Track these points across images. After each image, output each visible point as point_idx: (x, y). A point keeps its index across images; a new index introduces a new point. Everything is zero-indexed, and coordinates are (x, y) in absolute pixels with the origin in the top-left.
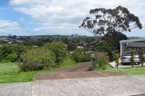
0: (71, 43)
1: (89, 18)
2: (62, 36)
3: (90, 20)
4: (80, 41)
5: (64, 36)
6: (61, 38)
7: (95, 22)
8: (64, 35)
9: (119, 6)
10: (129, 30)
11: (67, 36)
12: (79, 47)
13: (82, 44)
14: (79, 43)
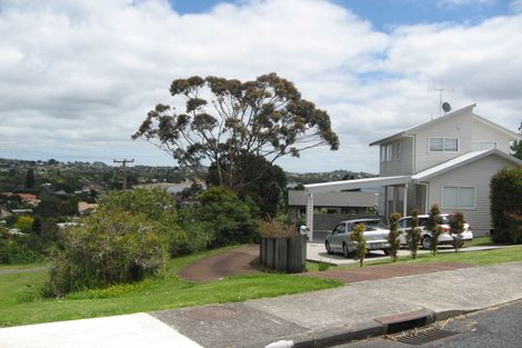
0: (51, 191)
1: (167, 107)
2: (12, 162)
3: (168, 113)
4: (83, 185)
5: (22, 162)
6: (6, 170)
7: (183, 120)
8: (19, 159)
9: (271, 75)
10: (295, 153)
11: (33, 163)
12: (83, 206)
13: (94, 193)
14: (79, 189)
